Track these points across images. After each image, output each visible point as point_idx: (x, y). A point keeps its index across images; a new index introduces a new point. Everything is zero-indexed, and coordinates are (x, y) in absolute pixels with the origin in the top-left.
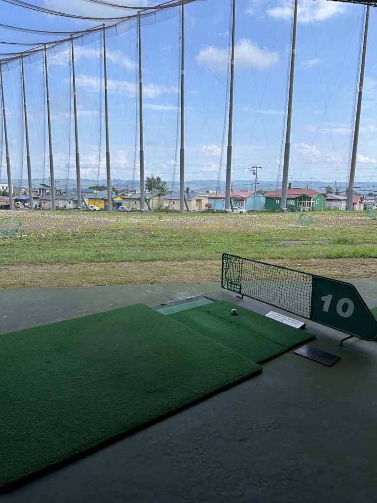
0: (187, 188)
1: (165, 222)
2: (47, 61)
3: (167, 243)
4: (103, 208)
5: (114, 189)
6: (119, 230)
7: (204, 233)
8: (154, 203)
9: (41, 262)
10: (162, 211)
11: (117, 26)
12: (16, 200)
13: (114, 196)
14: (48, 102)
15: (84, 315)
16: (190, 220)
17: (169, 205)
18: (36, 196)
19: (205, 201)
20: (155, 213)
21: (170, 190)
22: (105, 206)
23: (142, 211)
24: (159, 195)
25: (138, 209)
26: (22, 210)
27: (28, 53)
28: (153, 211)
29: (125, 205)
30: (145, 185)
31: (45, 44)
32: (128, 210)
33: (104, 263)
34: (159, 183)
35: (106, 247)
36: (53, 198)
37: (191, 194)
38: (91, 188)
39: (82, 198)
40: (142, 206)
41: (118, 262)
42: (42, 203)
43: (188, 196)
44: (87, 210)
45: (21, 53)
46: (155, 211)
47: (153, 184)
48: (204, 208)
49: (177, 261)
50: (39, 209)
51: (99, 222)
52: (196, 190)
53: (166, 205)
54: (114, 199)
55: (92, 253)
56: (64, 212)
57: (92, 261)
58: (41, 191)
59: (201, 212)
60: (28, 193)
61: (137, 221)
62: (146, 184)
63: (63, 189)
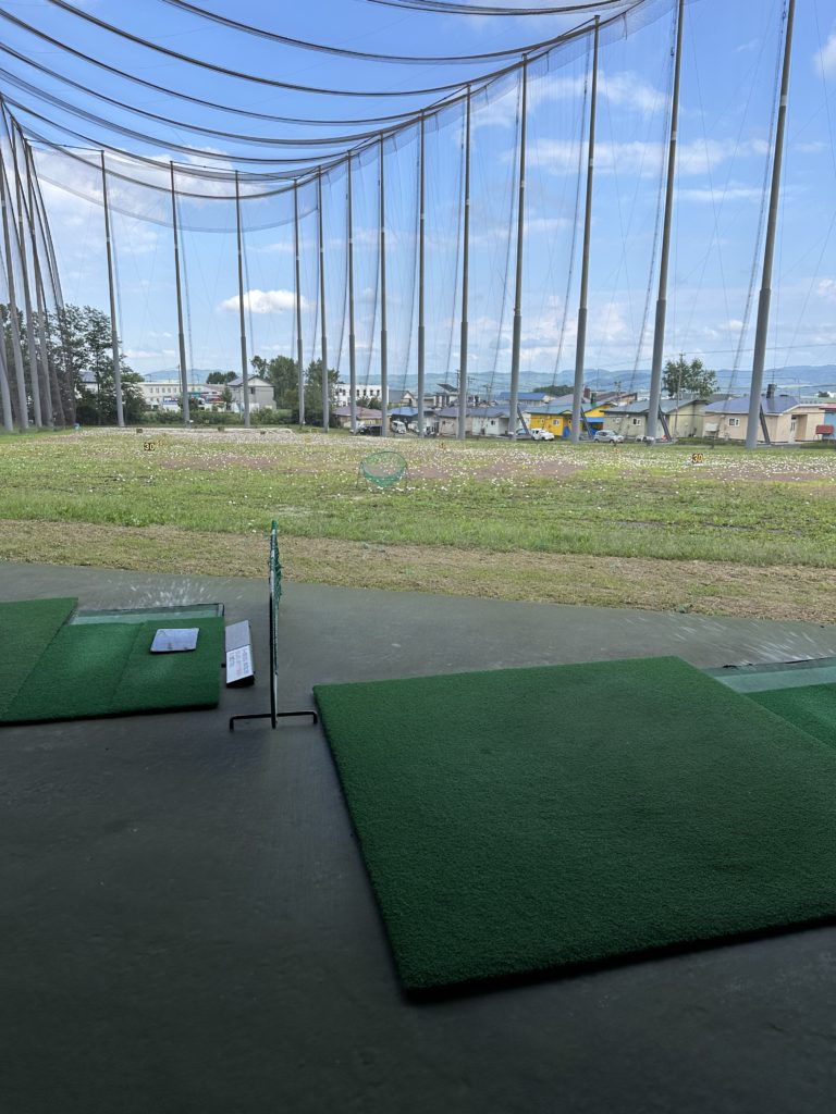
0: (770, 387)
1: (708, 467)
2: (471, 118)
3: (716, 518)
4: (560, 434)
5: (587, 391)
6: (597, 483)
7: (816, 497)
8: (680, 422)
9: (444, 543)
10: (698, 441)
11: (628, 14)
12: (394, 417)
13: (587, 406)
14: (467, 207)
15: (547, 664)
16: (774, 467)
17: (718, 427)
18: (430, 409)
19: (816, 419)
20: (681, 446)
21: (723, 392)
22: (566, 429)
23: (648, 443)
24: (695, 403)
25: (639, 437)
26: (403, 438)
27: (434, 110)
28: (675, 441)
29: (610, 429)
30: (661, 381)
31: (468, 84)
32: (615, 438)
33: (569, 556)
34: (697, 374)
35: (571, 521)
36: (461, 412)
37: (778, 402)
38: (537, 391)
39: (519, 412)
40: (649, 430)
41: (598, 555)
42: (441, 423)
43: (771, 407)
44: (527, 438)
45: (422, 111)
46: (681, 442)
47: (683, 380)
48: (811, 435)
49: (746, 564)
50: (434, 436)
51: (553, 465)
52: (792, 390)
53: (709, 426)
54: (587, 415)
55: (542, 532)
56: (480, 442)
57: (543, 549)
58: (441, 398)
59: (803, 447)
60: (414, 403)
61: (638, 464)
62: (664, 379)
63: (482, 393)
